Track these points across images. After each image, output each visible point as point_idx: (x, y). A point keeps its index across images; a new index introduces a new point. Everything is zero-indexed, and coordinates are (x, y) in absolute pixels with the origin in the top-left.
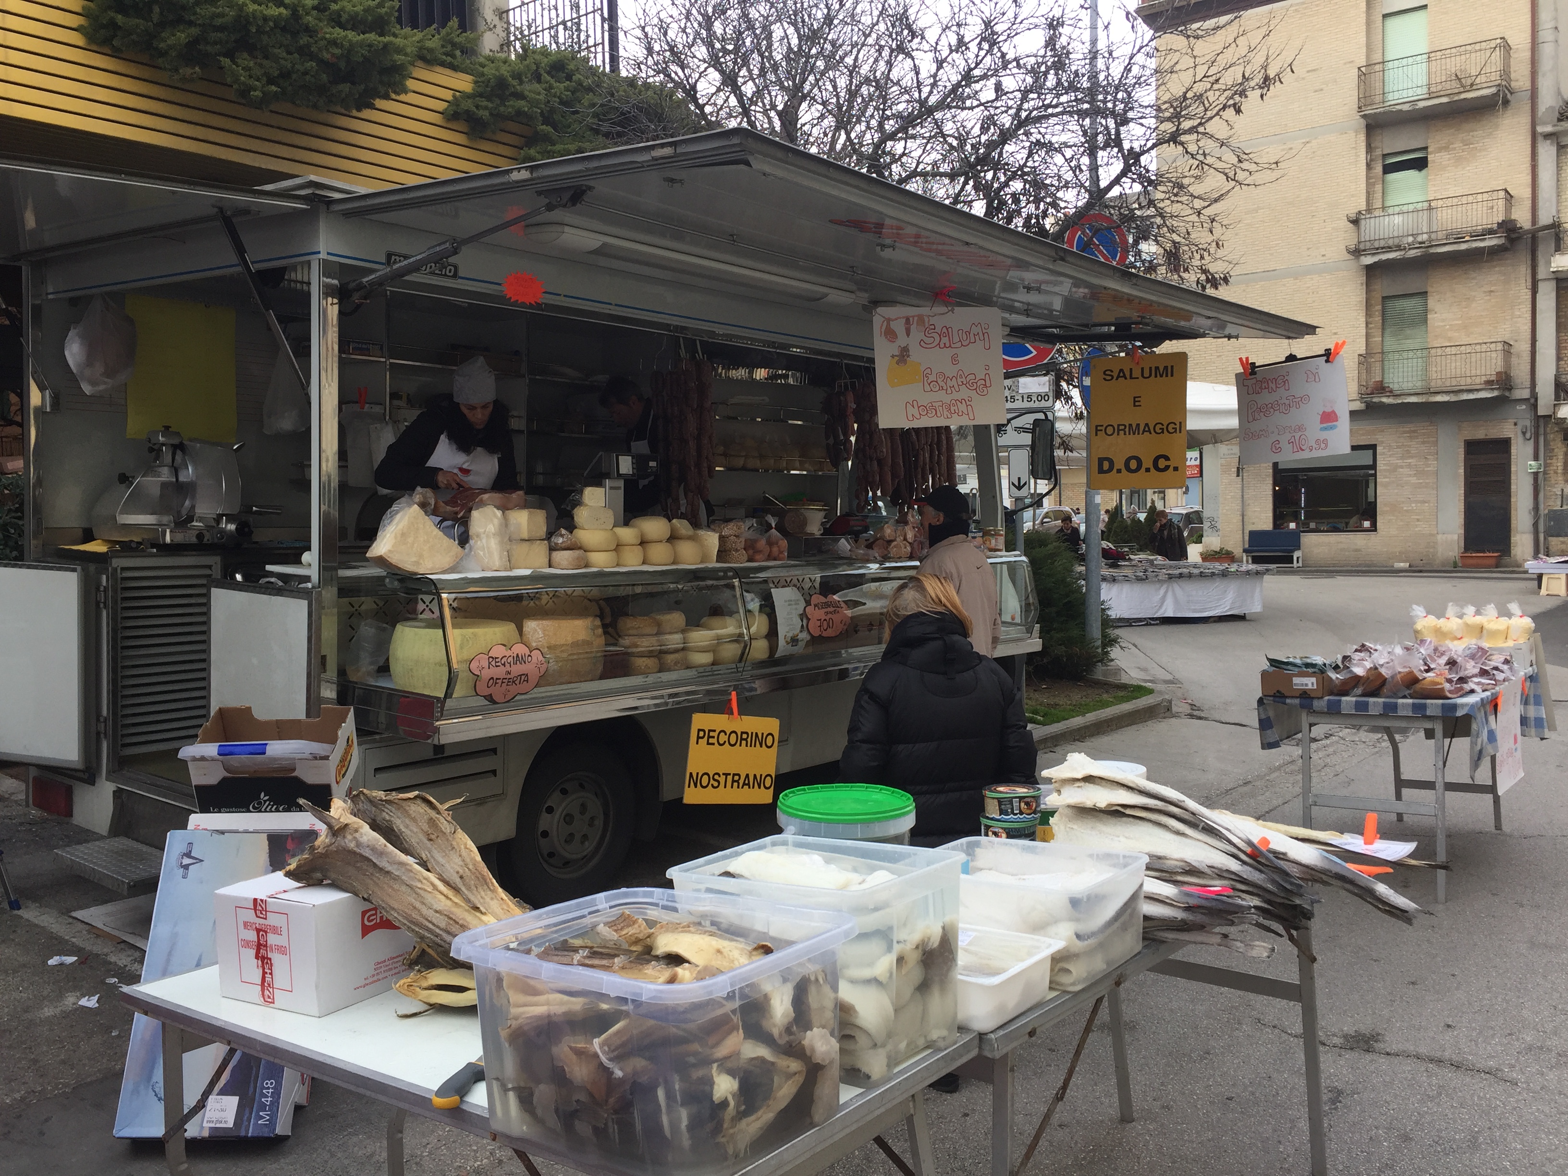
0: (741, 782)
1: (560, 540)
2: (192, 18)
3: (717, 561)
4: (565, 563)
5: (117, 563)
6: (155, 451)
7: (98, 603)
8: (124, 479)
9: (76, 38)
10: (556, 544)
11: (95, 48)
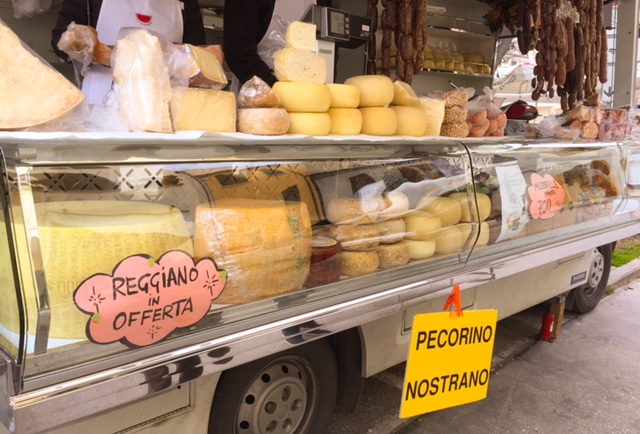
0: (459, 383)
1: (252, 93)
3: (441, 134)
4: (258, 127)
10: (247, 98)
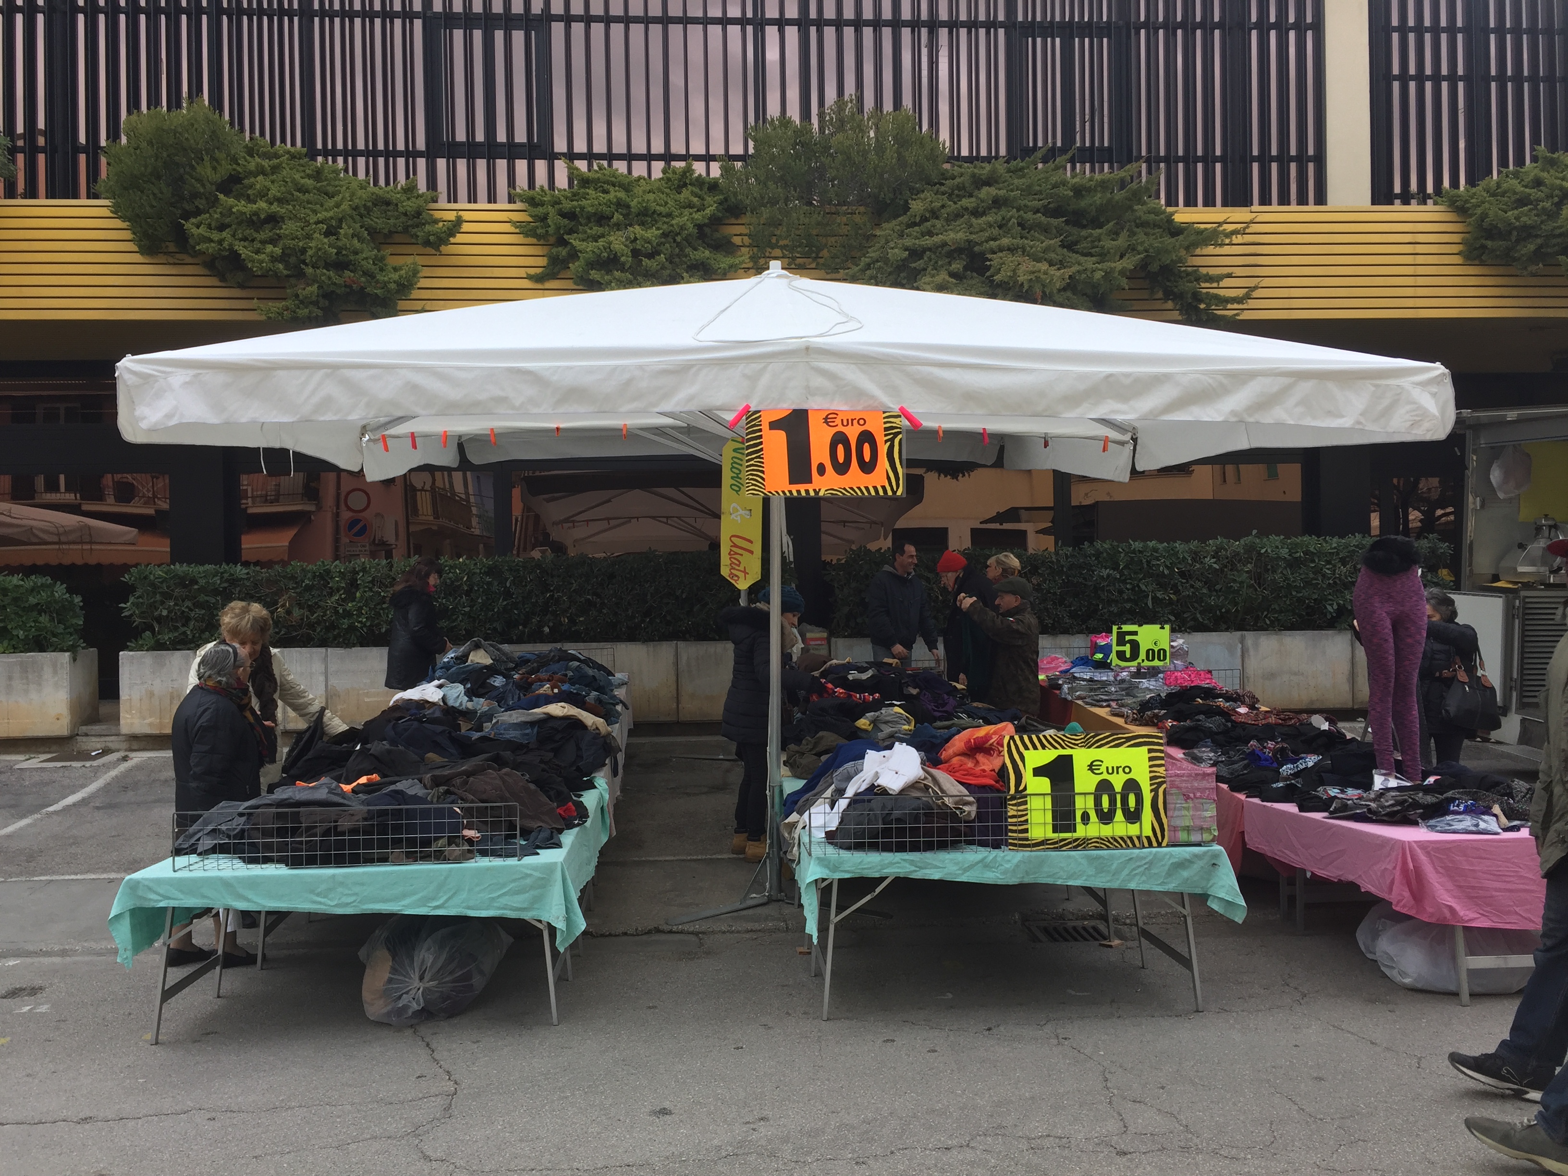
2: (1539, 233)
5: (1523, 593)
6: (1539, 529)
7: (1513, 615)
8: (1522, 546)
9: (1457, 259)
11: (1469, 263)
